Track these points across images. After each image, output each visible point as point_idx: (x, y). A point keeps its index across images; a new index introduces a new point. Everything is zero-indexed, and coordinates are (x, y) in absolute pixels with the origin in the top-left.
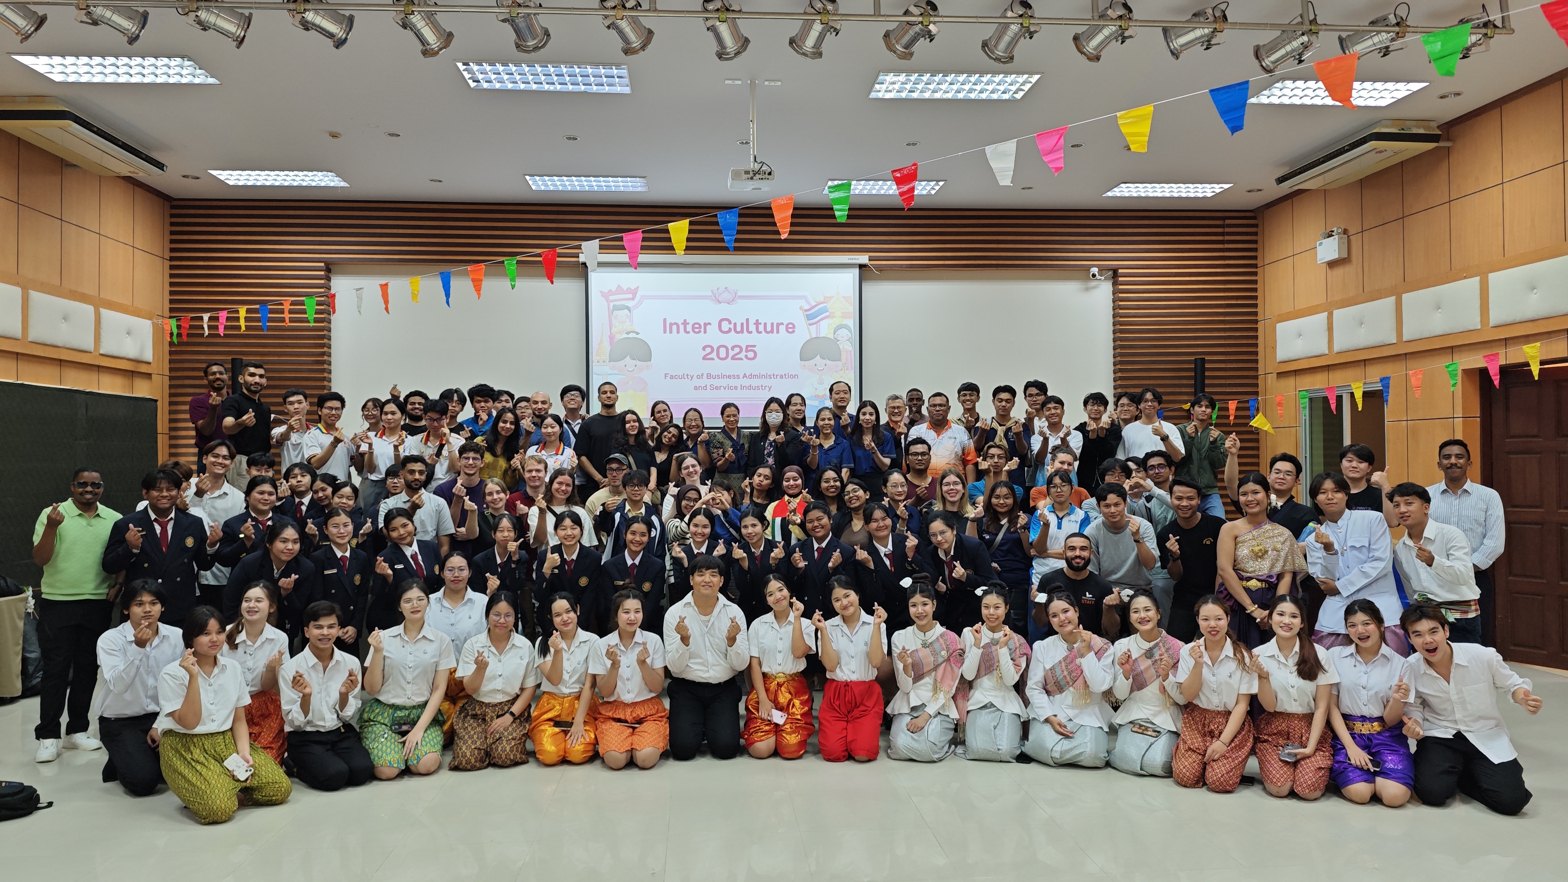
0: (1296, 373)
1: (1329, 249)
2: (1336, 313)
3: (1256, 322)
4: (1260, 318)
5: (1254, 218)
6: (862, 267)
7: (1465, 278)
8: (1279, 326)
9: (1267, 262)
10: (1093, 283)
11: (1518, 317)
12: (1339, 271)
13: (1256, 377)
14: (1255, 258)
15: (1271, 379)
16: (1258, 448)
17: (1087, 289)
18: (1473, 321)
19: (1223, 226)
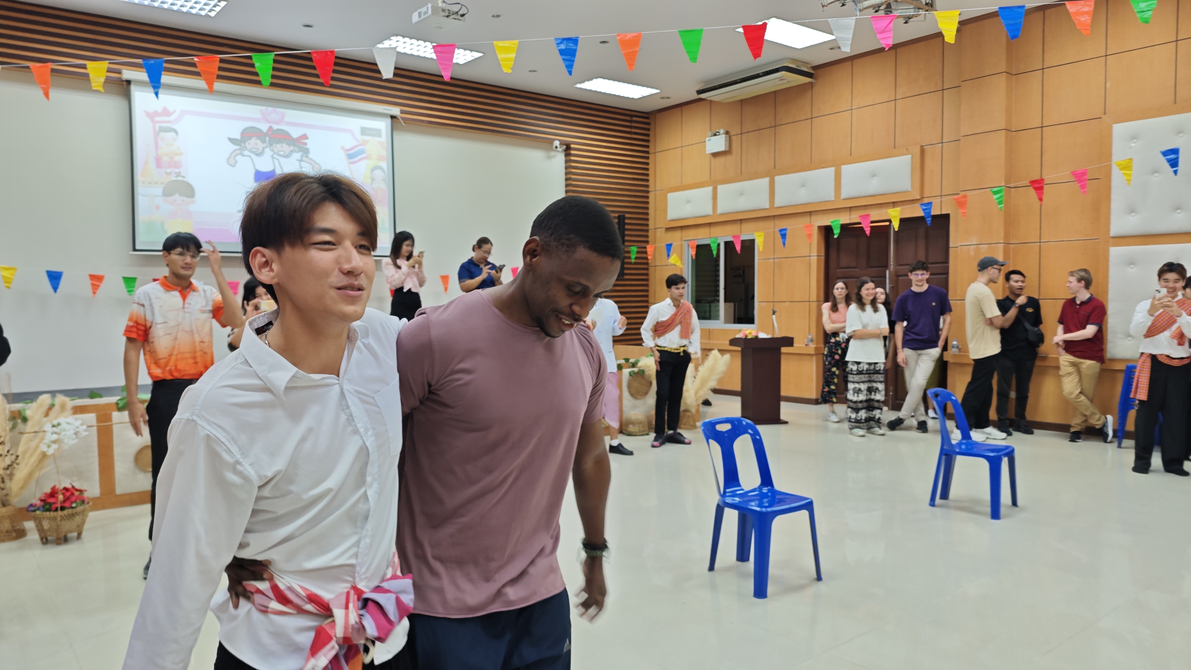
0: (682, 228)
1: (718, 144)
2: (720, 188)
3: (648, 192)
4: (650, 189)
5: (647, 118)
6: (393, 117)
7: (824, 168)
8: (670, 196)
9: (658, 149)
10: (553, 153)
11: (863, 194)
12: (721, 160)
13: (647, 231)
14: (648, 147)
15: (660, 233)
16: (647, 280)
17: (549, 157)
18: (830, 195)
19: (630, 121)
